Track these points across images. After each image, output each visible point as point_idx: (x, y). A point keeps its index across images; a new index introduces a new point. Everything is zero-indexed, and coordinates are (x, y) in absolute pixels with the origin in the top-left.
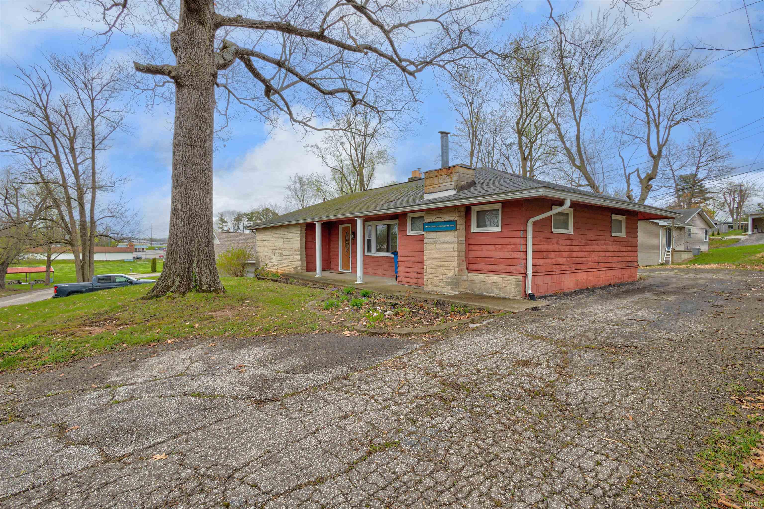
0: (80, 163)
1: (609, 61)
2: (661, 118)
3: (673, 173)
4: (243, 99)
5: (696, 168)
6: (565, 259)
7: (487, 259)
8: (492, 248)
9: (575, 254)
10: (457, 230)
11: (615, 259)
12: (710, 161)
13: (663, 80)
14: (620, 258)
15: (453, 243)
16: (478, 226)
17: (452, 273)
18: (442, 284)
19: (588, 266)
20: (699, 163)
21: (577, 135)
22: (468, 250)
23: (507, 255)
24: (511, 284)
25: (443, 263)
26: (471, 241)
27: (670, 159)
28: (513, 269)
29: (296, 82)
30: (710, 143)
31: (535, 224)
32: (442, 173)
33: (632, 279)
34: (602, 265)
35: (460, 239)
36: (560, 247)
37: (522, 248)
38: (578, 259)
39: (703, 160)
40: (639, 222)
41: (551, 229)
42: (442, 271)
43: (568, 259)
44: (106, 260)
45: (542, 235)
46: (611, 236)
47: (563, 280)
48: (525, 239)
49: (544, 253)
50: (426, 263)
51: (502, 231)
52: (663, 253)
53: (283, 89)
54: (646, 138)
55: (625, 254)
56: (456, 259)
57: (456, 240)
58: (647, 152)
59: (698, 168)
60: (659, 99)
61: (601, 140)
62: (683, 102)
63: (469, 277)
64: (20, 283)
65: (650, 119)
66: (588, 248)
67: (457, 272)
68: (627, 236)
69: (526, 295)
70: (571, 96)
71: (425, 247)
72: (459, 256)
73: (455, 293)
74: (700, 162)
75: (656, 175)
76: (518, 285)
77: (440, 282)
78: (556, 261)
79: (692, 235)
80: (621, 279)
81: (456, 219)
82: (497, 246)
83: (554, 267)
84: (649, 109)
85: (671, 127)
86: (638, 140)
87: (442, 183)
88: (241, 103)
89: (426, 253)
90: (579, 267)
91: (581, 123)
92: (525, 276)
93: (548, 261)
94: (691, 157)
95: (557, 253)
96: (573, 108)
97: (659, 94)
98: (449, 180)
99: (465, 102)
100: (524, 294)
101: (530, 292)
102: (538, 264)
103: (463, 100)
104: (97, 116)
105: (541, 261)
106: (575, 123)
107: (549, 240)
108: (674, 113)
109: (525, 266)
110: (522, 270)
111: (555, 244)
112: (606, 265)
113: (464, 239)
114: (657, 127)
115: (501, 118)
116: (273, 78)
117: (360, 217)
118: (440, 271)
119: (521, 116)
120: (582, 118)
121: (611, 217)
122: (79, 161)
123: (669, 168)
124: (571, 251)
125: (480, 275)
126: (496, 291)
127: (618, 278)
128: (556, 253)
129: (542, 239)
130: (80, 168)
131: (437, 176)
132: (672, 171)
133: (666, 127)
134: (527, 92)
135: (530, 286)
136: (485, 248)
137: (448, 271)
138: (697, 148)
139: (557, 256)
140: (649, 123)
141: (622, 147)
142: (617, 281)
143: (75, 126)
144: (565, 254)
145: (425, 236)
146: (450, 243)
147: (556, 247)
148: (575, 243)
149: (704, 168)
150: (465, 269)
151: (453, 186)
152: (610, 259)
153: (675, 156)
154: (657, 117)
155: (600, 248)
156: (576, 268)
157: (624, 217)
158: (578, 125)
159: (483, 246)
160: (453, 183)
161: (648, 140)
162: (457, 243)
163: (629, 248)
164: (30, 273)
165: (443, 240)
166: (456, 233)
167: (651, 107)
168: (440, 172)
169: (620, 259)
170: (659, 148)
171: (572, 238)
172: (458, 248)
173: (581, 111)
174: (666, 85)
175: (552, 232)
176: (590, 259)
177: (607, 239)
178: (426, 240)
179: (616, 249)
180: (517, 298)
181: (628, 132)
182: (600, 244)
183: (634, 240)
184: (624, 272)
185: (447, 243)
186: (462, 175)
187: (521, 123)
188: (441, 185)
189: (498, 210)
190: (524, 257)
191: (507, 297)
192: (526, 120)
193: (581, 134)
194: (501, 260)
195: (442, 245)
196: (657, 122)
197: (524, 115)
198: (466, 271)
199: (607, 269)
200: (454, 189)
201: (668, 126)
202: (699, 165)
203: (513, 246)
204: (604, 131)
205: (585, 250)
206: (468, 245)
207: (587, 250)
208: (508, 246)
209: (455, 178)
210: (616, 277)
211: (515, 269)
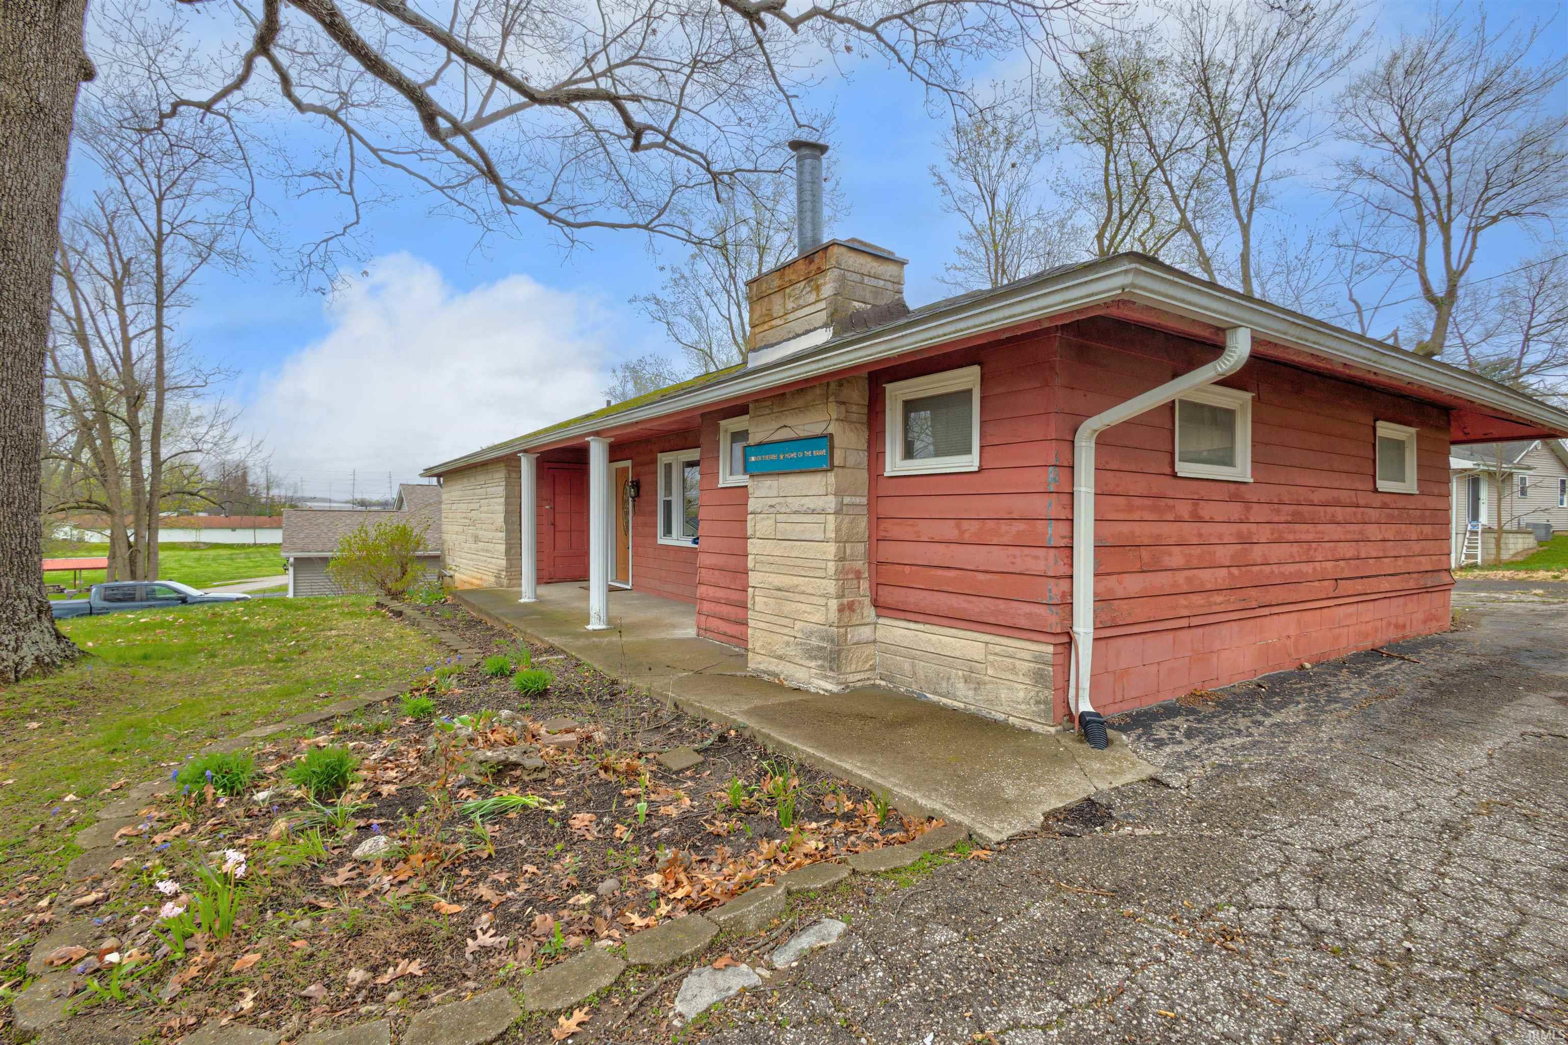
0: (135, 337)
1: (1322, 74)
2: (1455, 208)
3: (1467, 350)
4: (389, 151)
5: (1521, 337)
6: (1223, 572)
7: (934, 572)
8: (948, 530)
9: (1257, 552)
10: (832, 468)
11: (1388, 566)
12: (1558, 320)
13: (1458, 116)
14: (1400, 562)
15: (823, 512)
16: (909, 453)
17: (818, 617)
18: (791, 651)
19: (1303, 591)
20: (1530, 328)
21: (1242, 255)
22: (876, 539)
23: (998, 558)
24: (1013, 670)
25: (796, 580)
26: (886, 507)
27: (1458, 319)
28: (1021, 612)
29: (521, 107)
30: (1555, 280)
31: (1104, 440)
32: (793, 277)
33: (1434, 626)
34: (1346, 587)
35: (847, 500)
36: (1206, 528)
37: (1053, 533)
38: (1267, 569)
39: (1539, 319)
40: (1453, 448)
41: (1172, 464)
42: (794, 605)
43: (1235, 571)
44: (255, 544)
45: (1138, 485)
46: (1375, 491)
47: (1217, 646)
48: (1065, 499)
49: (1145, 553)
50: (754, 579)
51: (981, 469)
52: (1460, 537)
53: (481, 121)
54: (1415, 256)
55: (1417, 547)
56: (832, 567)
57: (831, 503)
58: (1418, 288)
59: (1527, 339)
60: (1448, 160)
61: (1303, 265)
62: (1508, 166)
63: (881, 633)
64: (62, 591)
65: (1426, 212)
66: (1305, 532)
67: (833, 616)
68: (1422, 493)
69: (1070, 714)
70: (1226, 163)
71: (750, 524)
72: (841, 558)
73: (829, 687)
74: (1533, 324)
75: (1442, 346)
76: (1038, 677)
77: (788, 644)
78: (1189, 580)
79: (1529, 491)
80: (1404, 626)
81: (831, 430)
82: (965, 525)
83: (1182, 601)
84: (1423, 188)
85: (1477, 229)
86: (1396, 263)
87: (794, 310)
88: (383, 161)
89: (753, 547)
90: (1275, 595)
91: (1253, 224)
92: (1068, 642)
93: (1161, 581)
94: (1509, 314)
95: (1196, 551)
96: (1233, 191)
97: (1448, 151)
98: (812, 297)
99: (976, 191)
100: (1061, 711)
101: (1085, 706)
102: (1120, 593)
103: (974, 189)
104: (168, 235)
105: (1134, 584)
106: (1236, 224)
107: (1162, 502)
108: (1484, 197)
109: (1066, 603)
110: (1052, 619)
111: (1186, 517)
112: (1359, 586)
113: (864, 500)
114: (1445, 228)
115: (1062, 224)
116: (433, 82)
117: (597, 434)
118: (788, 607)
119: (1108, 219)
120: (1255, 214)
121: (1374, 429)
122: (132, 331)
123: (1458, 341)
124: (1246, 541)
125: (912, 626)
126: (962, 689)
127: (1397, 626)
128: (1187, 550)
129: (1138, 502)
130: (134, 346)
131: (782, 289)
132: (1465, 346)
133: (1469, 228)
134: (1122, 162)
135: (1085, 684)
136: (927, 529)
137: (808, 608)
138: (1525, 293)
139: (1195, 563)
140: (1421, 221)
141: (1356, 278)
142: (1392, 634)
143: (125, 259)
144: (1223, 554)
145: (750, 490)
146: (813, 512)
147: (1189, 530)
148: (1259, 513)
149: (1543, 338)
150: (867, 601)
151: (823, 317)
152: (1372, 567)
153: (1471, 314)
154: (1443, 203)
155: (1339, 528)
156: (1263, 601)
157: (1413, 430)
158: (1245, 229)
159: (922, 525)
160: (823, 305)
161: (1421, 262)
162: (837, 513)
163: (1427, 529)
164: (81, 569)
165: (795, 503)
166: (831, 478)
167: (1427, 180)
168: (790, 275)
169: (1401, 565)
170: (1450, 280)
171: (1249, 496)
172: (838, 530)
173: (1252, 201)
174: (1469, 126)
175: (1174, 475)
176: (1307, 568)
177: (1362, 502)
178: (752, 505)
179: (1390, 532)
180: (1035, 727)
181: (1370, 247)
182: (1340, 518)
183: (1439, 504)
184: (1412, 604)
185: (806, 513)
186: (857, 278)
187: (1107, 235)
188: (791, 317)
189: (970, 391)
190: (1063, 570)
191: (1001, 717)
192: (1118, 228)
193: (1253, 252)
194: (981, 576)
195: (795, 518)
196: (1445, 216)
197: (1116, 215)
198: (870, 612)
199: (1364, 598)
200: (826, 325)
201: (1473, 225)
202: (1532, 332)
203: (1021, 526)
204: (1311, 241)
205: (1291, 537)
206: (876, 519)
207: (1298, 537)
208: (1004, 527)
209: (828, 290)
210: (1389, 624)
211: (1029, 616)
